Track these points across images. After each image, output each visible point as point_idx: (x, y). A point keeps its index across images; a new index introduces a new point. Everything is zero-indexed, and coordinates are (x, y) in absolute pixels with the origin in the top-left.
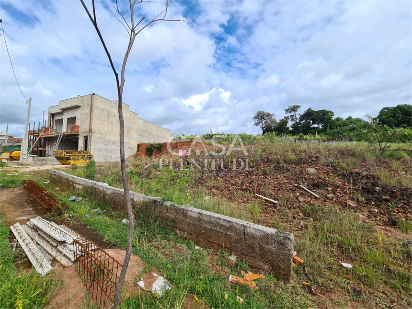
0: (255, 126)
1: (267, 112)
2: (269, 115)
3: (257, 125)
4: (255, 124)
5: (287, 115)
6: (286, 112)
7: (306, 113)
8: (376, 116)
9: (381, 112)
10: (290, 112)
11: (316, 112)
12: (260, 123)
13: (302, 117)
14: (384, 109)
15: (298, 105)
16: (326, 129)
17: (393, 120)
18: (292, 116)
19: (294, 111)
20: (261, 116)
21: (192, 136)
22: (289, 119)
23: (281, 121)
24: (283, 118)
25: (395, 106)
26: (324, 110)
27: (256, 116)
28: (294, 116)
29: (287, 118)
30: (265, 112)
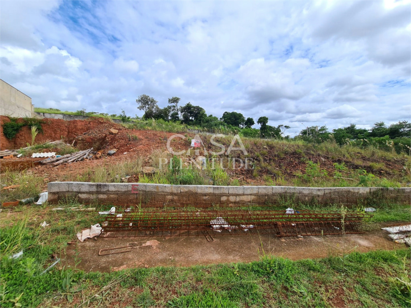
0: (139, 109)
1: (152, 98)
2: (153, 101)
3: (140, 109)
4: (138, 108)
5: (170, 105)
6: (169, 102)
7: (186, 106)
8: (222, 117)
9: (224, 114)
10: (173, 102)
11: (193, 107)
12: (143, 107)
13: (183, 110)
14: (226, 112)
15: (179, 97)
16: (201, 122)
17: (230, 121)
18: (174, 106)
19: (176, 102)
20: (145, 101)
21: (51, 109)
22: (171, 108)
23: (165, 109)
24: (166, 107)
25: (231, 112)
26: (198, 106)
27: (140, 99)
28: (176, 107)
29: (170, 108)
30: (150, 97)
